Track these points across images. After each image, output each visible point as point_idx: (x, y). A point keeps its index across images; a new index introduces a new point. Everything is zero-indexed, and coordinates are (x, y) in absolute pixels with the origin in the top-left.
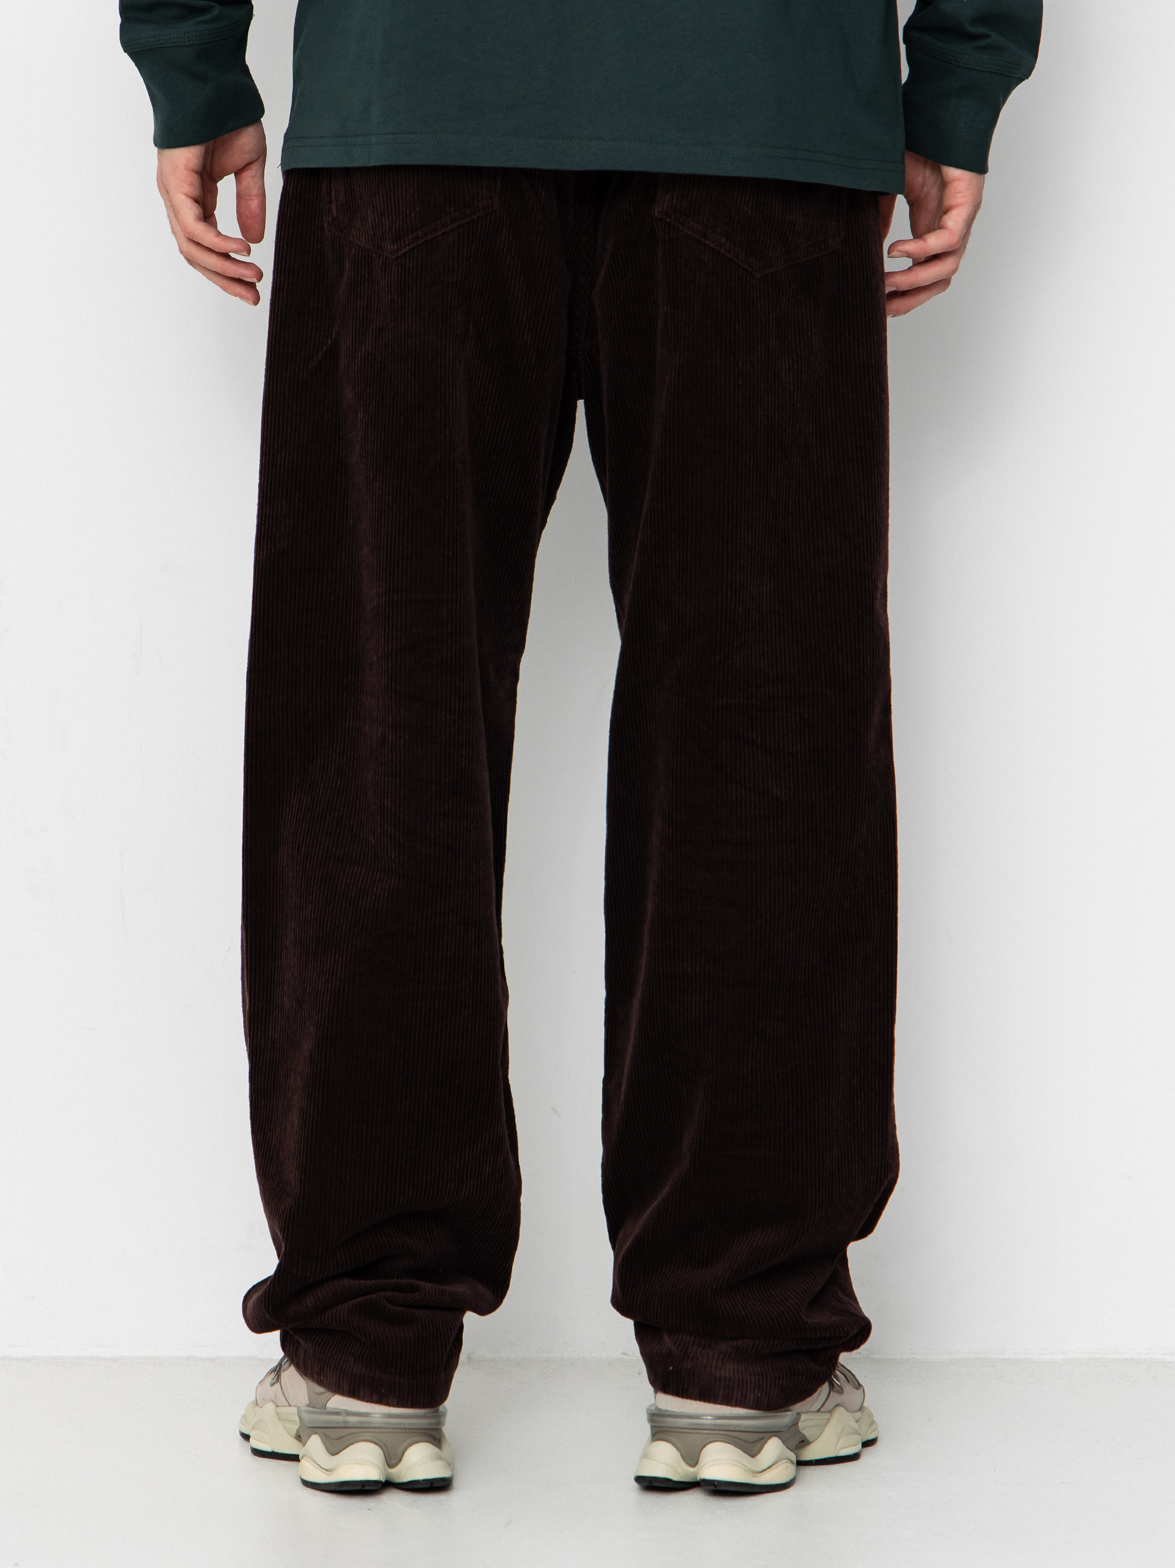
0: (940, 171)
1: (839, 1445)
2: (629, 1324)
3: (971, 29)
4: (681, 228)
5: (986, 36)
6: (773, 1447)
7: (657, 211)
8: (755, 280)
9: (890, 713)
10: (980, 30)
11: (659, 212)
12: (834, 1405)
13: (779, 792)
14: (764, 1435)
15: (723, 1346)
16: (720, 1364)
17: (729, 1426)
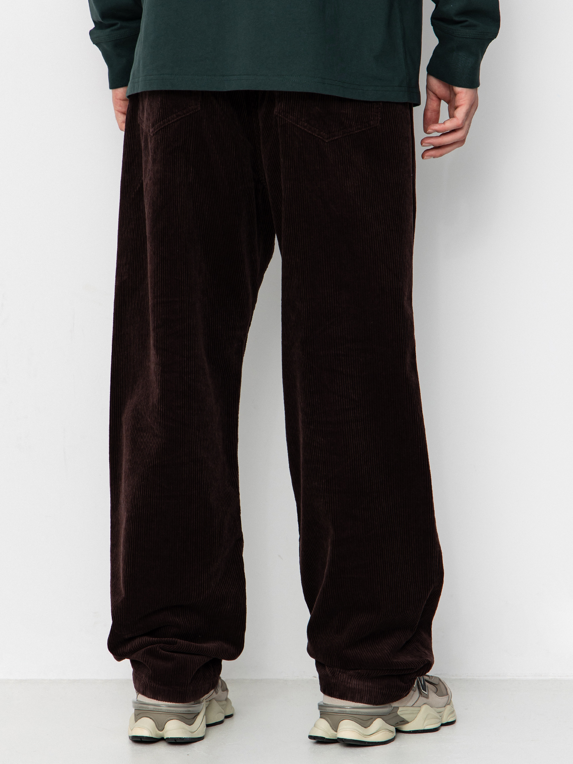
0: (453, 89)
1: (425, 723)
2: (313, 661)
3: (457, 19)
4: (286, 119)
5: (466, 21)
6: (378, 723)
7: (276, 110)
8: (326, 144)
9: (416, 357)
10: (462, 19)
11: (276, 112)
12: (423, 704)
13: (354, 397)
14: (373, 717)
15: (351, 672)
16: (349, 681)
17: (354, 712)
